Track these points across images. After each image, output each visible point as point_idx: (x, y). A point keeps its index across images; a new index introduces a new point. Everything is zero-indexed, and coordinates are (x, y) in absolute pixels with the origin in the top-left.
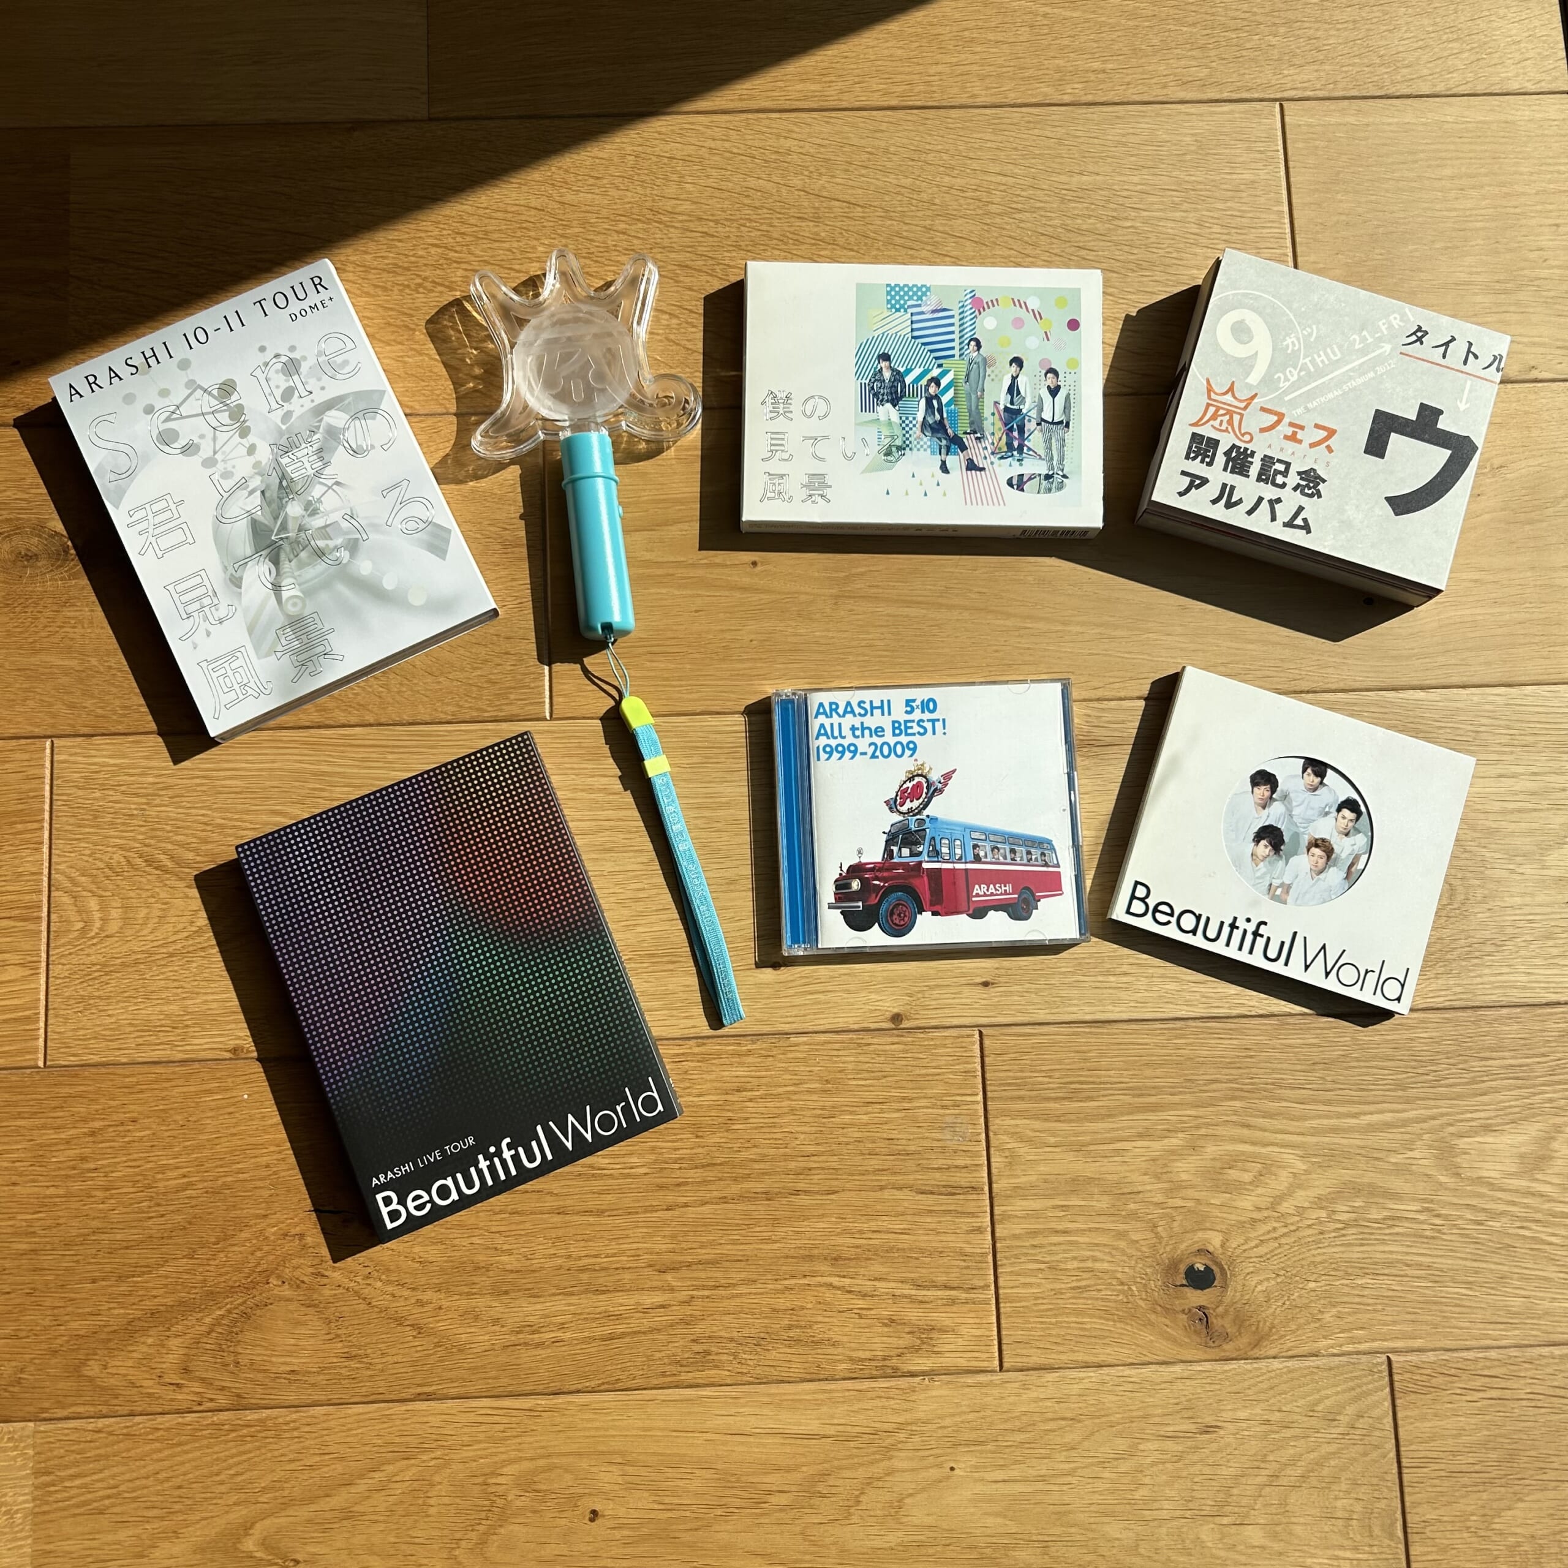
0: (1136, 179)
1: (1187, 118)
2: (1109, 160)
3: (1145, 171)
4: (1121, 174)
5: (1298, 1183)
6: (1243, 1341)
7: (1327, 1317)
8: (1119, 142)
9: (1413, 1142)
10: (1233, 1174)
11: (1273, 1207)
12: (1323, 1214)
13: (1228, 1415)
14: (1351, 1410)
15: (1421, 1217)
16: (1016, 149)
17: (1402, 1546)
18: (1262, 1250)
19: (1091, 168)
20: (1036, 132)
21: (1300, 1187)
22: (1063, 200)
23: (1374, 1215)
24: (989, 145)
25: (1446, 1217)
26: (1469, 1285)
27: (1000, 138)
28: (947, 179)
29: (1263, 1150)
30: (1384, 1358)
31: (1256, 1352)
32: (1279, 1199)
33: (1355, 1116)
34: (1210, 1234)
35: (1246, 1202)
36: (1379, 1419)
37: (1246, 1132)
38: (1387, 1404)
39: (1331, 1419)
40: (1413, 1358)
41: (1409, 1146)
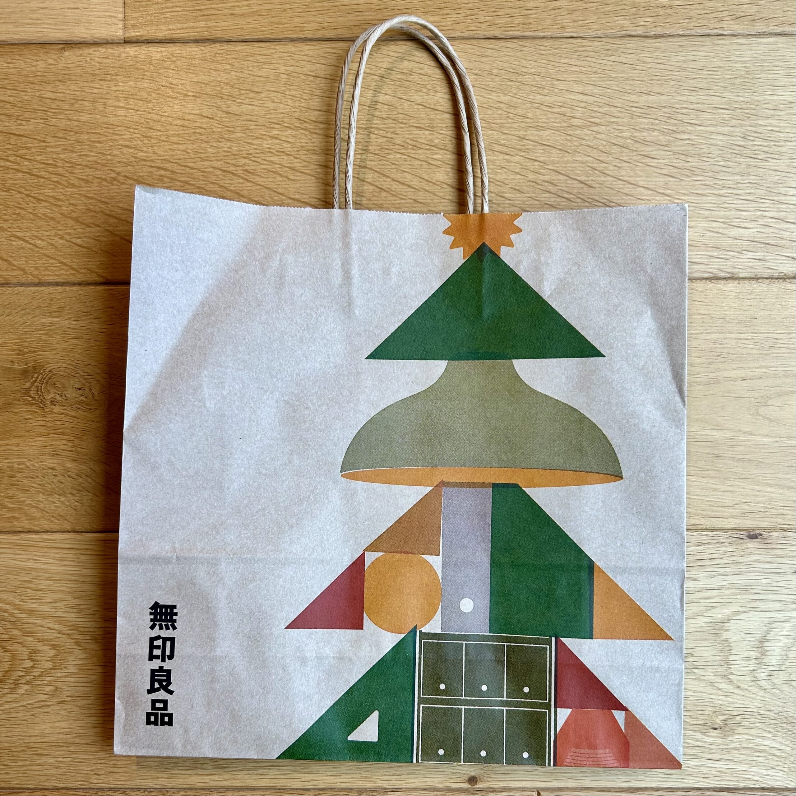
0: (693, 99)
1: (738, 47)
2: (672, 83)
3: (701, 92)
4: (682, 95)
8: (682, 68)
16: (596, 73)
19: (656, 89)
20: (613, 58)
22: (632, 116)
24: (574, 68)
27: (583, 63)
28: (538, 97)
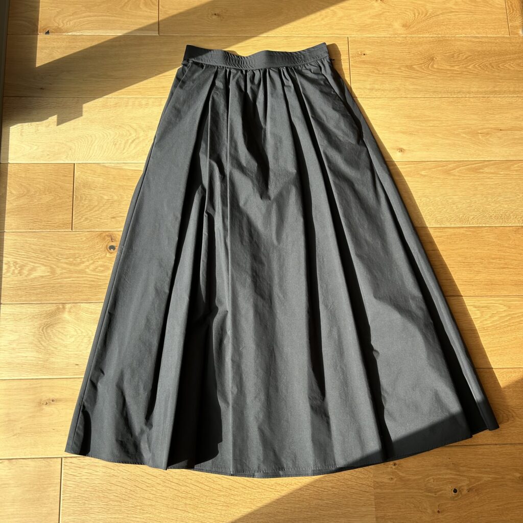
5: (88, 267)
6: (104, 234)
7: (85, 239)
9: (60, 274)
10: (102, 269)
11: (94, 261)
12: (83, 260)
13: (109, 220)
14: (82, 220)
15: (60, 259)
17: (74, 194)
18: (98, 253)
21: (87, 266)
23: (71, 260)
25: (54, 258)
26: (52, 244)
29: (95, 274)
30: (73, 230)
31: (101, 232)
32: (93, 263)
33: (73, 280)
34: (109, 256)
35: (100, 263)
36: (76, 218)
37: (98, 277)
38: (73, 221)
39: (86, 219)
40: (67, 230)
41: (61, 274)
